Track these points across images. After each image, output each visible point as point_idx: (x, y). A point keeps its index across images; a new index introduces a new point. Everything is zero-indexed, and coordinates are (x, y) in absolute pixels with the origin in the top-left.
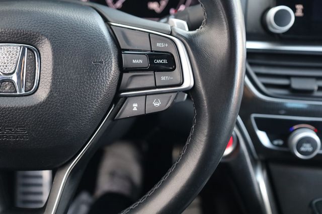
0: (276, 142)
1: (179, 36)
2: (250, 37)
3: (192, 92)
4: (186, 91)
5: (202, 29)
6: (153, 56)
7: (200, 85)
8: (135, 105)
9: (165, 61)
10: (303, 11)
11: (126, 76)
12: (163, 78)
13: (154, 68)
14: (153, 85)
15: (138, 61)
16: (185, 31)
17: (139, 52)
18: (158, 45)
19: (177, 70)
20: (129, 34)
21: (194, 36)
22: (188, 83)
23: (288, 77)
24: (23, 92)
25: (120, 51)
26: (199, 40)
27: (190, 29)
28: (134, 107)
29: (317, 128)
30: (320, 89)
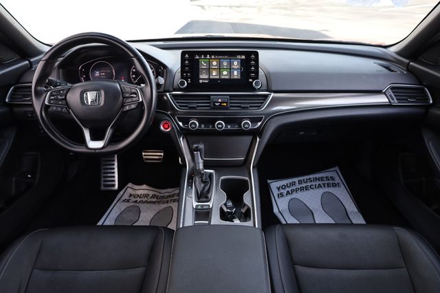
0: (185, 126)
1: (138, 88)
2: (175, 90)
4: (140, 102)
8: (128, 107)
10: (190, 81)
11: (125, 100)
12: (134, 99)
14: (132, 101)
15: (127, 95)
17: (128, 93)
19: (138, 97)
20: (125, 88)
22: (141, 100)
23: (187, 103)
24: (97, 104)
25: (122, 93)
29: (198, 120)
30: (198, 106)
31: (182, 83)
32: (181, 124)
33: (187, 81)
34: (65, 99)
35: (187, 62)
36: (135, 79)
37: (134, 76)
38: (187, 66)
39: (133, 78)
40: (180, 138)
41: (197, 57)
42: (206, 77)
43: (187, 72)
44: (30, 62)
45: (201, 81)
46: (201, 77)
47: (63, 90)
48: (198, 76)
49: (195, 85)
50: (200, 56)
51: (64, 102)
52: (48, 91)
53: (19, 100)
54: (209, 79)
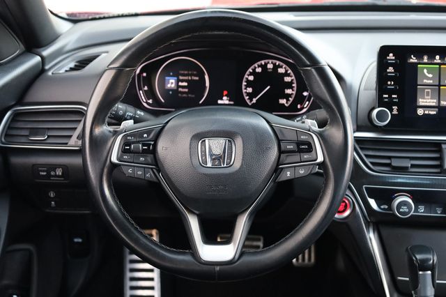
0: (382, 207)
1: (314, 132)
2: (359, 128)
3: (322, 165)
4: (319, 164)
5: (327, 127)
6: (299, 143)
7: (327, 160)
8: (288, 173)
9: (306, 147)
10: (398, 110)
11: (283, 156)
12: (305, 157)
13: (300, 151)
14: (299, 160)
15: (290, 147)
16: (316, 128)
17: (291, 142)
18: (302, 137)
19: (314, 152)
20: (284, 131)
21: (323, 131)
22: (320, 159)
23: (389, 158)
24: (225, 165)
25: (279, 141)
26: (326, 133)
27: (319, 128)
28: (288, 174)
29: (413, 195)
30: (413, 166)
31: (381, 116)
32: (372, 203)
33: (391, 110)
34: (154, 152)
35: (391, 69)
36: (251, 96)
37: (250, 90)
38: (391, 78)
39: (248, 94)
40: (368, 232)
41: (413, 60)
42: (433, 102)
43: (390, 92)
44: (42, 58)
45: (420, 112)
46: (421, 102)
47: (149, 132)
48: (415, 100)
49: (407, 119)
50: (420, 57)
51: (150, 158)
52: (116, 133)
53: (23, 140)
54: (439, 107)
